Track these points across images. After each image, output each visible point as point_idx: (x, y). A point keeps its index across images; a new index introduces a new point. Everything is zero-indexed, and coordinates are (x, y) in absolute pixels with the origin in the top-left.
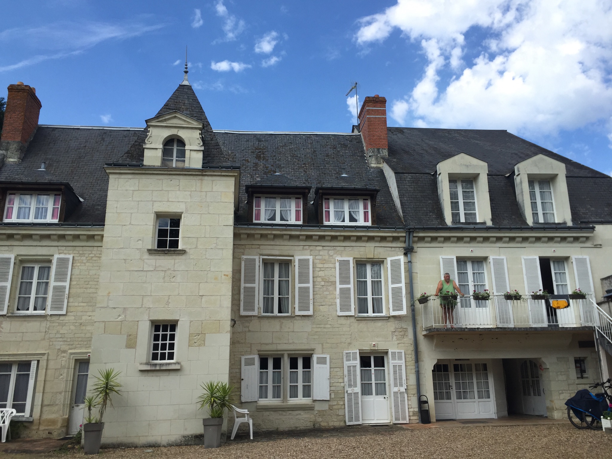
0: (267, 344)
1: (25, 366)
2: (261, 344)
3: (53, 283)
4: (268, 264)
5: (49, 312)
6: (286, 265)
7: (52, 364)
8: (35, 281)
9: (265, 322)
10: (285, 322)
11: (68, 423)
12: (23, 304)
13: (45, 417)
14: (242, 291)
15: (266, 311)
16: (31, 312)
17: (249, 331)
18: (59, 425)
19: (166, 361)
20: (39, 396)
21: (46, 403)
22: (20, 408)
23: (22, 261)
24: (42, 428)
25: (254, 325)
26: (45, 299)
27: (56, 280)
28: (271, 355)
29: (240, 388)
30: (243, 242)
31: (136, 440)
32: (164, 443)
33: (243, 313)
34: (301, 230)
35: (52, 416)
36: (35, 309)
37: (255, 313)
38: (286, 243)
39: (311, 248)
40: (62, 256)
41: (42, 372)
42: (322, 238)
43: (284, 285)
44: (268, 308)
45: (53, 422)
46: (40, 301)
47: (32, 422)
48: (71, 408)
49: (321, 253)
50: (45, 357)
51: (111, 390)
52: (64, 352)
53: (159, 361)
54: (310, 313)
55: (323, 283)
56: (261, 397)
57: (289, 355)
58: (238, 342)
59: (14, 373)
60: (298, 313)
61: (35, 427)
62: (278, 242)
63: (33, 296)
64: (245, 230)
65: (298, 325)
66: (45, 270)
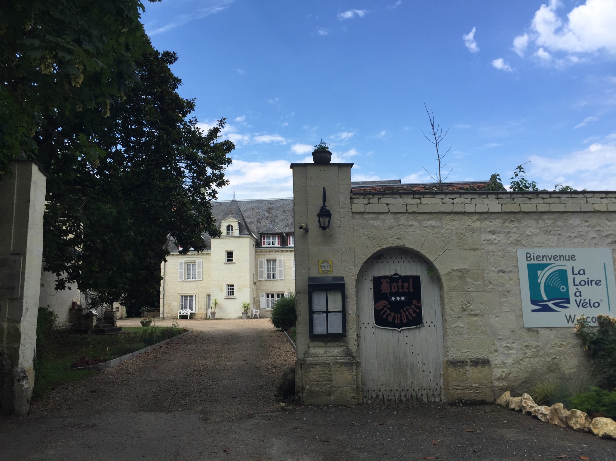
0: (268, 290)
1: (191, 297)
2: (266, 289)
3: (197, 270)
4: (268, 261)
5: (197, 279)
6: (275, 261)
7: (200, 296)
8: (191, 269)
9: (267, 282)
10: (274, 282)
11: (206, 314)
12: (188, 277)
13: (199, 312)
14: (259, 271)
15: (269, 278)
16: (191, 279)
17: (262, 285)
18: (204, 315)
19: (232, 296)
20: (197, 306)
21: (199, 308)
22: (192, 310)
23: (186, 263)
24: (199, 316)
25: (263, 283)
26: (195, 275)
27: (198, 269)
28: (270, 293)
29: (259, 304)
30: (258, 254)
31: (225, 318)
32: (232, 318)
33: (259, 279)
34: (279, 249)
35: (202, 312)
36: (192, 278)
37: (264, 279)
38: (274, 253)
39: (283, 255)
40: (199, 261)
41: (197, 298)
42: (287, 251)
43: (274, 268)
44: (269, 277)
45: (202, 314)
46: (194, 276)
47: (196, 314)
48: (207, 310)
49: (287, 257)
50: (197, 294)
51: (217, 304)
52: (203, 292)
53: (230, 296)
54: (283, 279)
55: (288, 268)
56: (267, 307)
57: (276, 293)
58: (258, 289)
59: (188, 299)
60: (278, 279)
61: (196, 315)
62: (271, 253)
63: (191, 274)
64: (259, 249)
65: (279, 282)
66: (194, 265)
